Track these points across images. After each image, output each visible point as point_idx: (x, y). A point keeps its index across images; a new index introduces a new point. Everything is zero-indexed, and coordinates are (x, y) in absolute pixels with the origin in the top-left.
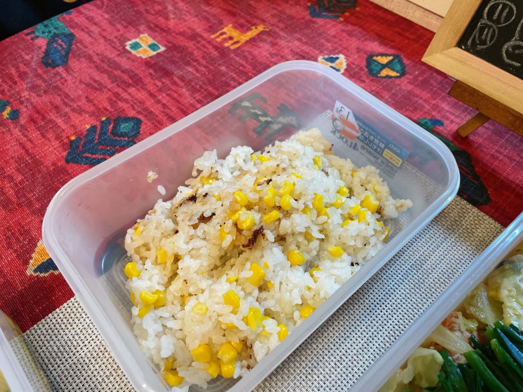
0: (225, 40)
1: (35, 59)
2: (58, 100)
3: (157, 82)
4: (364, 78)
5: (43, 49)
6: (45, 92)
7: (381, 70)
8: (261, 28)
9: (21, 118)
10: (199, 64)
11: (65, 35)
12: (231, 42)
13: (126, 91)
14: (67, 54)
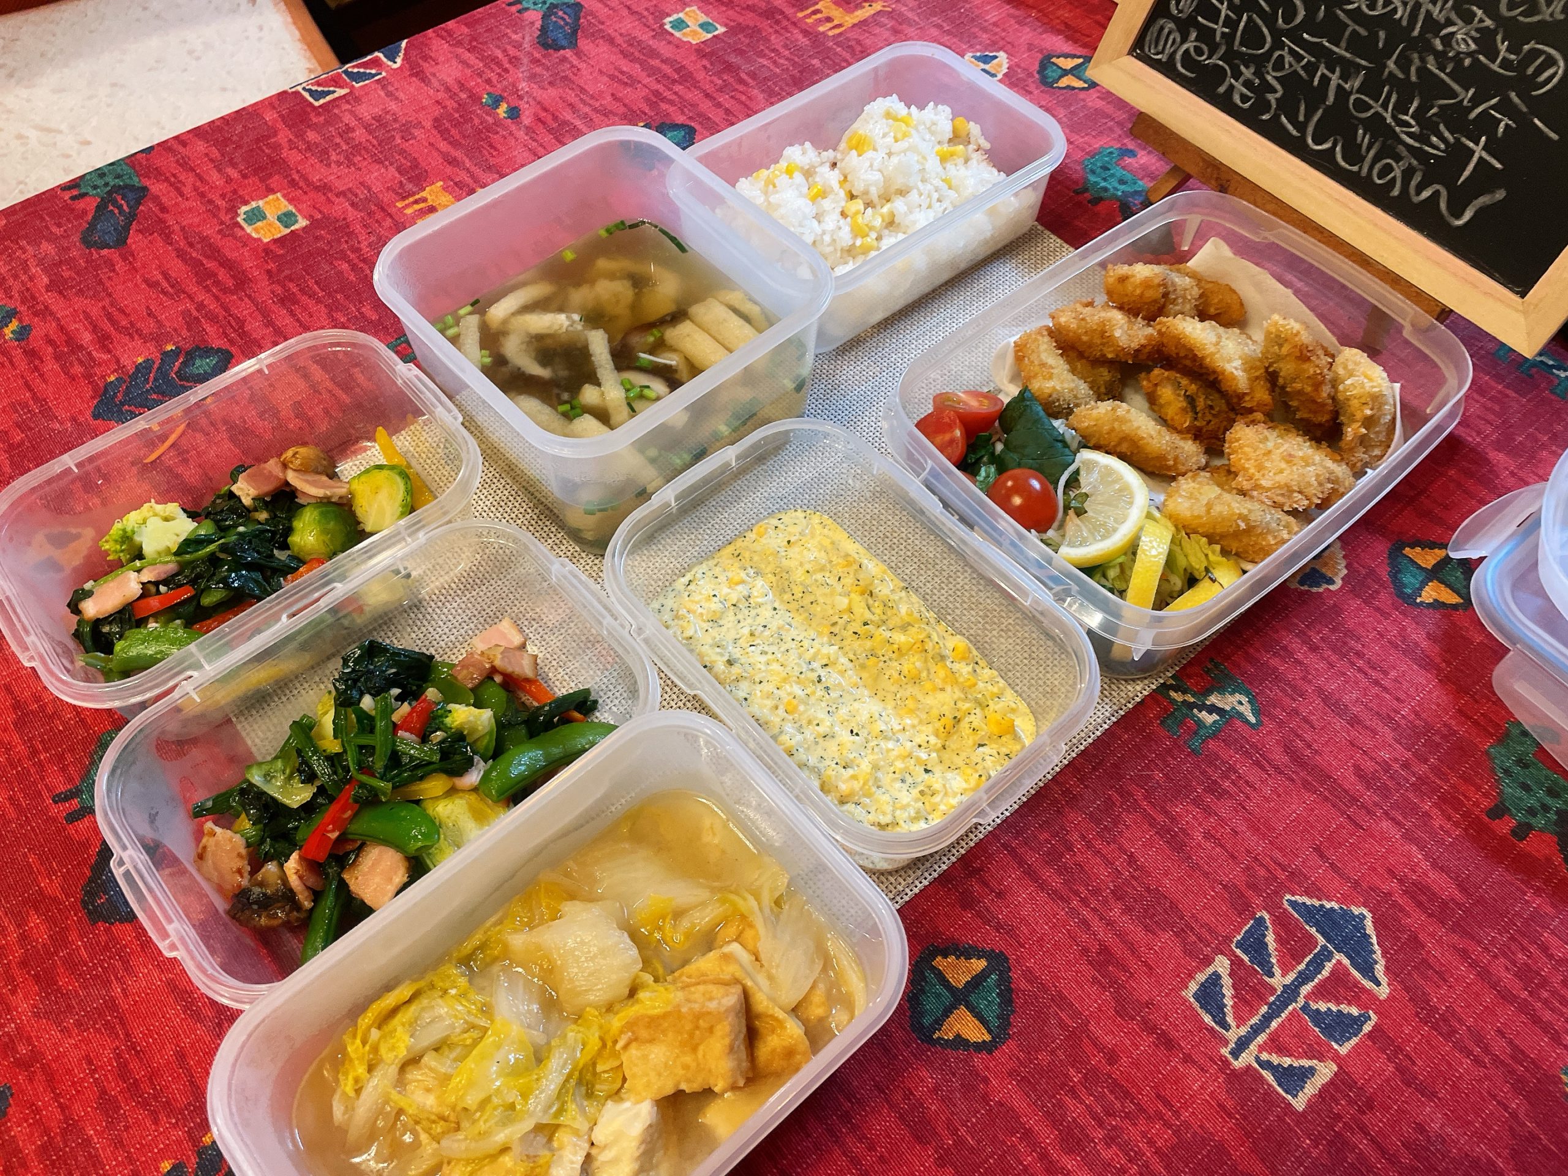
0: (820, 21)
1: (527, 39)
2: (571, 97)
3: (715, 79)
4: (1032, 87)
5: (538, 24)
6: (550, 83)
7: (1061, 77)
8: (877, 7)
9: (523, 118)
10: (779, 54)
11: (568, 5)
12: (829, 25)
13: (670, 89)
14: (575, 32)
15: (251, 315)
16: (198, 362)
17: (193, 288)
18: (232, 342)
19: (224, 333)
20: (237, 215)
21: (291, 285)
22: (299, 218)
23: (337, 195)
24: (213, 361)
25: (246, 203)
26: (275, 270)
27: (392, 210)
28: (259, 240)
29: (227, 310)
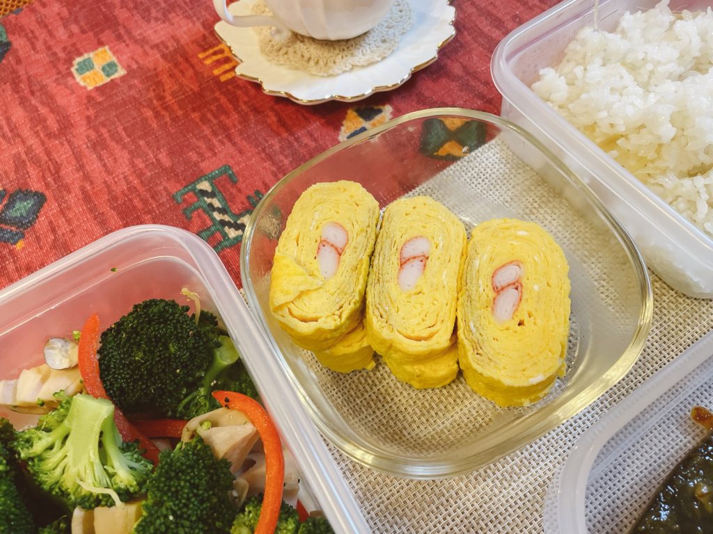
15: (67, 158)
16: (18, 205)
17: (26, 132)
18: (47, 185)
19: (43, 177)
20: (72, 65)
21: (104, 131)
22: (119, 68)
23: (152, 48)
24: (29, 204)
25: (80, 54)
26: (93, 117)
27: (194, 61)
28: (85, 88)
29: (48, 153)
